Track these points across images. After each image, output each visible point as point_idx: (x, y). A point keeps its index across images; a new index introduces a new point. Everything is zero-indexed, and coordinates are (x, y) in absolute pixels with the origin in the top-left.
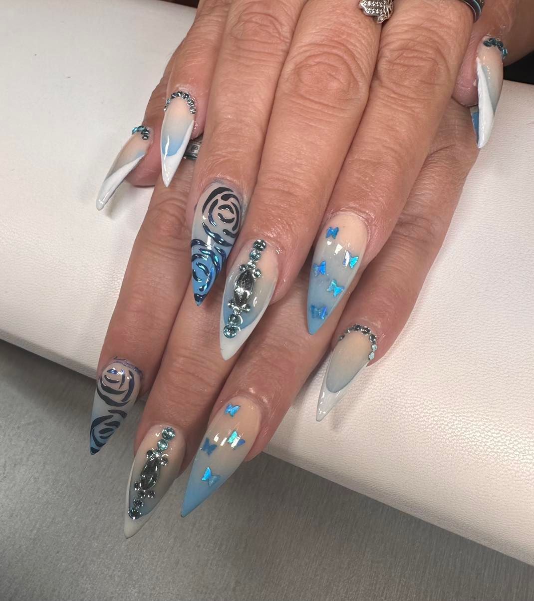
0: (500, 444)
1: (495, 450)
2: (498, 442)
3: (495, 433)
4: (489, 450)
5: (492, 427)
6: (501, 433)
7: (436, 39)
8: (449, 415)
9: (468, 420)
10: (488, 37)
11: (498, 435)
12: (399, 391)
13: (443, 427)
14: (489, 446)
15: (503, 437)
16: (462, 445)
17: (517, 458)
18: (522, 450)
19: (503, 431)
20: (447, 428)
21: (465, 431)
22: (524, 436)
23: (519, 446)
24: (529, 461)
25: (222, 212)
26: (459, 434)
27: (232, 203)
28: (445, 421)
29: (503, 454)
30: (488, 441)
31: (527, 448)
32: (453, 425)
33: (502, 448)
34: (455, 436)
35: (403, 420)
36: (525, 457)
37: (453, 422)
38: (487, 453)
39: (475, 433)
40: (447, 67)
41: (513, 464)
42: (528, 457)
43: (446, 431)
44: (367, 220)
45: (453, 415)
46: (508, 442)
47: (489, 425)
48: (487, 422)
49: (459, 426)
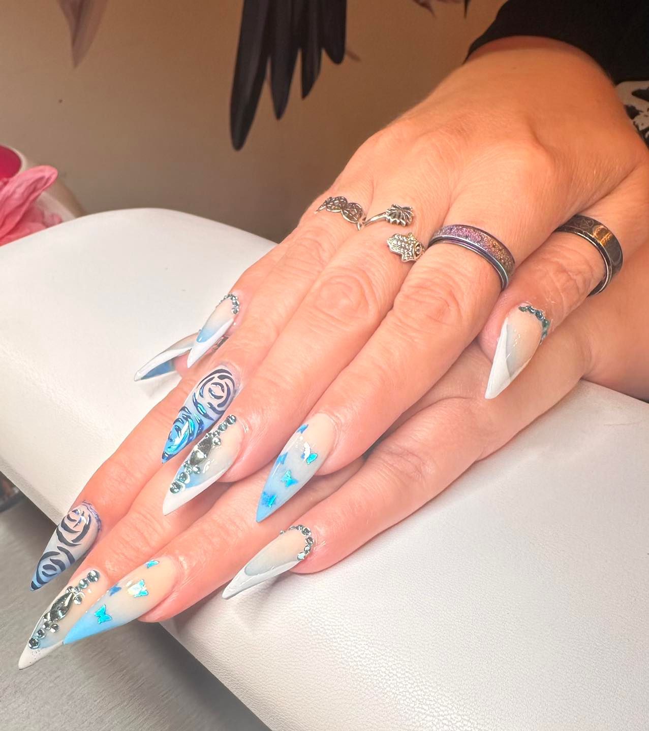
0: (401, 685)
1: (394, 691)
2: (401, 683)
3: (400, 673)
4: (388, 689)
5: (400, 666)
6: (407, 674)
7: (451, 283)
8: (363, 643)
9: (379, 653)
10: (527, 305)
11: (402, 676)
12: (325, 607)
13: (352, 653)
14: (390, 685)
15: (407, 679)
16: (364, 677)
17: (412, 705)
18: (420, 697)
19: (410, 673)
20: (356, 655)
21: (372, 663)
22: (428, 684)
23: (419, 692)
24: (423, 711)
25: (213, 388)
26: (365, 664)
27: (226, 383)
28: (357, 648)
29: (401, 697)
30: (390, 679)
31: (426, 697)
32: (363, 654)
33: (401, 690)
34: (361, 665)
35: (317, 637)
36: (420, 706)
37: (364, 651)
38: (385, 691)
39: (380, 667)
40: (459, 311)
41: (406, 709)
42: (424, 706)
43: (354, 658)
44: (337, 424)
45: (367, 644)
46: (409, 685)
47: (398, 663)
48: (397, 660)
49: (368, 656)
